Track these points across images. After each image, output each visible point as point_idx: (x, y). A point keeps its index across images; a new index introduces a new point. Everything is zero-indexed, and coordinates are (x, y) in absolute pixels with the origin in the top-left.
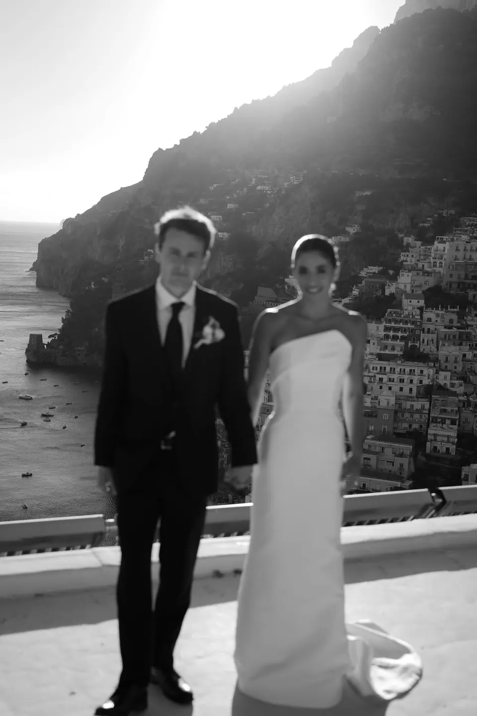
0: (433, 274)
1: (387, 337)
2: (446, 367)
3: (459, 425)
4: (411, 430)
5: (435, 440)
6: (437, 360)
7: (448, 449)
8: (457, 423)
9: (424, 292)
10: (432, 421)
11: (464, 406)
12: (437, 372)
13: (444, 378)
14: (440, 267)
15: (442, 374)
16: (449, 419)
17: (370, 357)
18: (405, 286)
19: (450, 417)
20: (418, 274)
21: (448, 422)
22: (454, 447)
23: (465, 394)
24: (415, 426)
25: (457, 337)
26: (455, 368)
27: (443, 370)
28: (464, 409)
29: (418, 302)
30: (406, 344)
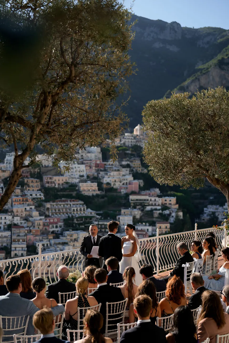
0: (6, 171)
2: (17, 215)
3: (27, 242)
4: (3, 247)
5: (16, 250)
6: (12, 211)
7: (22, 254)
8: (26, 241)
9: (3, 180)
10: (13, 241)
11: (28, 232)
12: (13, 218)
13: (17, 220)
14: (9, 168)
15: (16, 218)
16: (21, 239)
19: (22, 238)
21: (21, 240)
22: (25, 252)
23: (28, 227)
24: (5, 244)
25: (21, 200)
26: (22, 215)
27: (15, 216)
28: (28, 234)
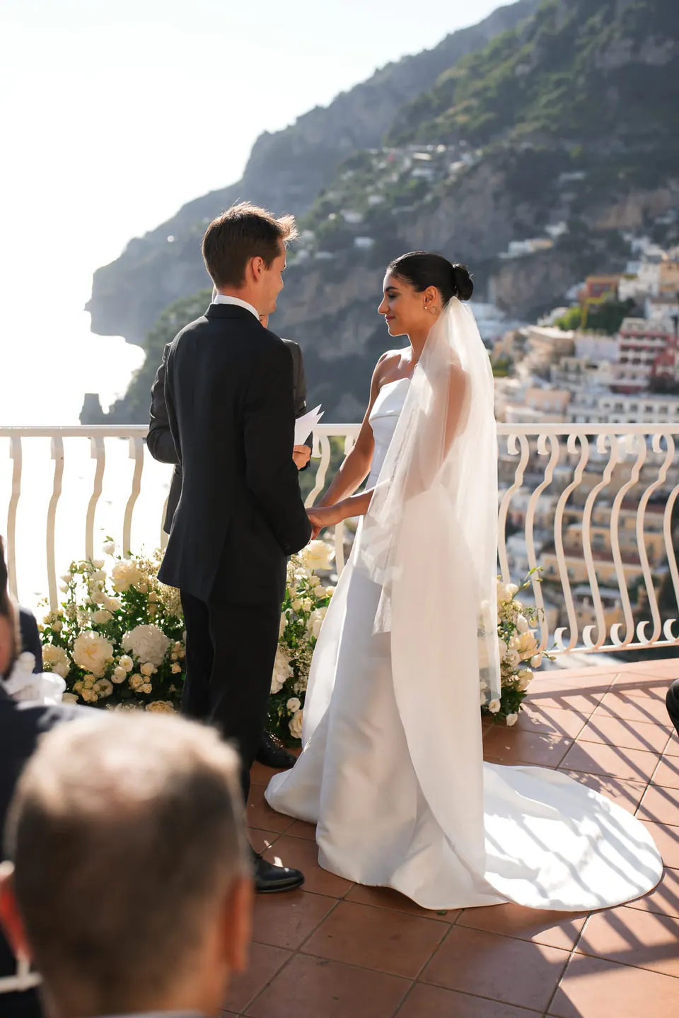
1: (624, 360)
17: (598, 390)
18: (650, 287)
20: (670, 268)
29: (670, 310)
30: (654, 371)
